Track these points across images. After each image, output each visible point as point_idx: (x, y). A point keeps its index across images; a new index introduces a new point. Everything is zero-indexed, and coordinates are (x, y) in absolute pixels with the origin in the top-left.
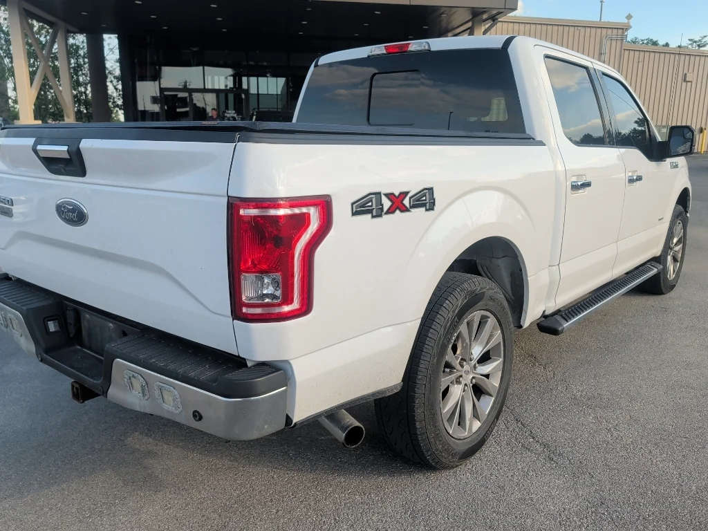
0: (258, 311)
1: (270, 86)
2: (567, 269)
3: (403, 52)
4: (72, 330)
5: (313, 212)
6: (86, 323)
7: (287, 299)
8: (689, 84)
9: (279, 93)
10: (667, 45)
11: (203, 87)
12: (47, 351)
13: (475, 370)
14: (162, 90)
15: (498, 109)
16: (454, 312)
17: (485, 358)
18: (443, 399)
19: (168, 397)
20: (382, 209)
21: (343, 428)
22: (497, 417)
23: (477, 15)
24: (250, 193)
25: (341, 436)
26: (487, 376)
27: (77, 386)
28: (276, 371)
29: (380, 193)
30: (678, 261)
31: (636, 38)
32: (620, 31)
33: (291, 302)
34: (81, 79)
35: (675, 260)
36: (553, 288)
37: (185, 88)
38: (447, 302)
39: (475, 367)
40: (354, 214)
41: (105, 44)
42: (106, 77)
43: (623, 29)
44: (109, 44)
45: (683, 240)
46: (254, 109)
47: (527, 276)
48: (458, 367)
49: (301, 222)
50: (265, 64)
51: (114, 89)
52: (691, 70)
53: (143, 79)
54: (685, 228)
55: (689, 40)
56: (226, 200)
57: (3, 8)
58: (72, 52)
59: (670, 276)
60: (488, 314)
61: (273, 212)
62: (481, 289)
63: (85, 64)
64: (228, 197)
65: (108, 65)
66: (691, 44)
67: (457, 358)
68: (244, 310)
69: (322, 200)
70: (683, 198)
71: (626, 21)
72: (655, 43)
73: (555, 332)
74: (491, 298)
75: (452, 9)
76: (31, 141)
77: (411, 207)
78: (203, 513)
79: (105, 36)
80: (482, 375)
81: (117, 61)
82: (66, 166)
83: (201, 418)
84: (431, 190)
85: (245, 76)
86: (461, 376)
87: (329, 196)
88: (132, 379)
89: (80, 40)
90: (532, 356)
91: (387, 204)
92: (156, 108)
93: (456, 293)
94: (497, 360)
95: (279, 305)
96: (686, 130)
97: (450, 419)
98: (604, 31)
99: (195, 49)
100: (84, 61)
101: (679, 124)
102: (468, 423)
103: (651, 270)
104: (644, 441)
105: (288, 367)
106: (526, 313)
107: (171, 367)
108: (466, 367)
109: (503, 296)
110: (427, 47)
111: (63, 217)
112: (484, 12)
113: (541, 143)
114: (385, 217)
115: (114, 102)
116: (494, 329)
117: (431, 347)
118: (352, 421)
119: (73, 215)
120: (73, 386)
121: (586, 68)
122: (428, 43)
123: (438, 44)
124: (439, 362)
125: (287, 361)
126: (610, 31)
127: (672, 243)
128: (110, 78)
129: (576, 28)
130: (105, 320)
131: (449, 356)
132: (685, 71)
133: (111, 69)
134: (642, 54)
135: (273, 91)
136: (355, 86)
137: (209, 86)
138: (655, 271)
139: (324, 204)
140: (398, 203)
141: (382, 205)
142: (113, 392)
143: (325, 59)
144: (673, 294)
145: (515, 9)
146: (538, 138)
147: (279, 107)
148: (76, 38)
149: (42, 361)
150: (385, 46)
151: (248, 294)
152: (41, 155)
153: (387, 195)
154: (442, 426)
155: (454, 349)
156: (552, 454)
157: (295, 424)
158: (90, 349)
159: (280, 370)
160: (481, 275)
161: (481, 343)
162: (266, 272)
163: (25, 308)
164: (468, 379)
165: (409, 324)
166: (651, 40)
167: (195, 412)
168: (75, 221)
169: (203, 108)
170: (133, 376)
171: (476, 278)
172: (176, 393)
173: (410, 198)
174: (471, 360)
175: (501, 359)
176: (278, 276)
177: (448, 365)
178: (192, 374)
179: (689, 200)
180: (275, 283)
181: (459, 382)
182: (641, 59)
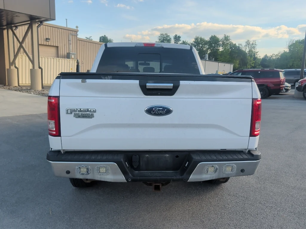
3: (152, 47)
4: (137, 164)
6: (145, 159)
19: (229, 169)
43: (76, 31)
64: (252, 99)
68: (255, 133)
71: (76, 28)
88: (210, 168)
110: (162, 46)
111: (153, 113)
119: (162, 112)
126: (71, 31)
130: (162, 154)
134: (84, 42)
145: (55, 19)
158: (146, 170)
182: (84, 44)
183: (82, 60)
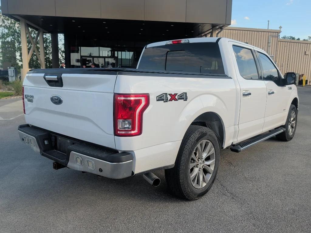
0: (123, 133)
1: (127, 55)
2: (242, 127)
3: (179, 43)
4: (53, 144)
5: (143, 99)
6: (59, 141)
7: (133, 129)
8: (307, 56)
9: (131, 58)
10: (299, 39)
11: (98, 56)
12: (44, 151)
13: (204, 163)
14: (81, 57)
15: (214, 65)
16: (195, 139)
17: (208, 159)
18: (191, 173)
19: (90, 164)
20: (167, 99)
21: (152, 180)
22: (213, 182)
23: (214, 27)
24: (121, 92)
25: (152, 182)
26: (209, 166)
27: (55, 163)
28: (129, 155)
29: (167, 94)
30: (293, 128)
31: (285, 36)
32: (277, 34)
33: (135, 130)
34: (47, 52)
35: (292, 127)
36: (236, 134)
37: (90, 56)
38: (192, 135)
39: (204, 162)
40: (158, 100)
41: (59, 37)
42: (58, 51)
43: (278, 32)
44: (60, 38)
45: (295, 119)
46: (120, 65)
47: (224, 128)
48: (197, 160)
49: (139, 102)
50: (125, 46)
51: (61, 56)
52: (308, 50)
53: (73, 52)
54: (296, 114)
55: (309, 37)
56: (113, 94)
57: (17, 23)
58: (45, 41)
59: (290, 134)
60: (209, 141)
61: (129, 98)
62: (206, 131)
63: (50, 46)
64: (114, 93)
65: (59, 46)
66: (309, 39)
67: (197, 158)
68: (118, 132)
69: (146, 95)
70: (295, 102)
71: (279, 29)
72: (293, 39)
73: (237, 151)
74: (210, 135)
75: (204, 24)
76: (43, 75)
77: (178, 99)
78: (100, 213)
79: (59, 34)
80: (207, 165)
81: (63, 45)
82: (56, 83)
83: (102, 171)
84: (186, 93)
85: (116, 51)
86: (198, 164)
87: (148, 94)
88: (77, 158)
89: (48, 36)
90: (230, 163)
91: (169, 97)
92: (79, 64)
93: (196, 132)
94: (213, 160)
95: (131, 131)
96: (293, 74)
97: (194, 180)
98: (270, 33)
99: (95, 40)
100: (49, 44)
101: (290, 72)
102: (201, 183)
103: (280, 130)
104: (271, 193)
105: (133, 153)
106: (225, 142)
107: (92, 153)
108: (200, 161)
109: (215, 135)
110: (188, 42)
111: (53, 101)
112: (217, 26)
113: (231, 78)
114: (168, 102)
115: (61, 61)
116: (211, 147)
117: (186, 152)
118: (156, 177)
119: (57, 101)
120: (54, 164)
121: (251, 50)
122: (188, 40)
123: (192, 40)
124: (189, 157)
125: (133, 151)
126: (272, 33)
127: (291, 120)
128: (60, 51)
129: (258, 32)
130: (67, 139)
131: (193, 156)
132: (306, 50)
133: (60, 48)
134: (286, 43)
135: (128, 57)
136: (162, 56)
137: (101, 55)
138: (282, 131)
139: (147, 97)
140: (173, 97)
141: (168, 98)
142: (70, 164)
143: (149, 46)
144: (291, 141)
145: (230, 24)
146: (229, 76)
147: (131, 64)
148: (46, 35)
149: (42, 155)
150: (172, 41)
151: (119, 126)
152: (47, 79)
153: (169, 94)
154: (190, 182)
155: (195, 154)
156: (234, 196)
157: (135, 174)
158: (60, 151)
159: (130, 154)
160: (206, 127)
161: (206, 153)
162: (125, 119)
163: (37, 135)
164: (201, 166)
165: (177, 142)
166: (292, 37)
167: (100, 168)
168: (58, 103)
169: (98, 64)
170: (78, 157)
171: (204, 128)
172: (93, 162)
173: (178, 96)
174: (202, 159)
175: (214, 160)
176: (130, 120)
177: (192, 159)
178: (99, 155)
179: (298, 103)
180: (129, 124)
181: (197, 167)
182: (286, 45)
183: (282, 63)
